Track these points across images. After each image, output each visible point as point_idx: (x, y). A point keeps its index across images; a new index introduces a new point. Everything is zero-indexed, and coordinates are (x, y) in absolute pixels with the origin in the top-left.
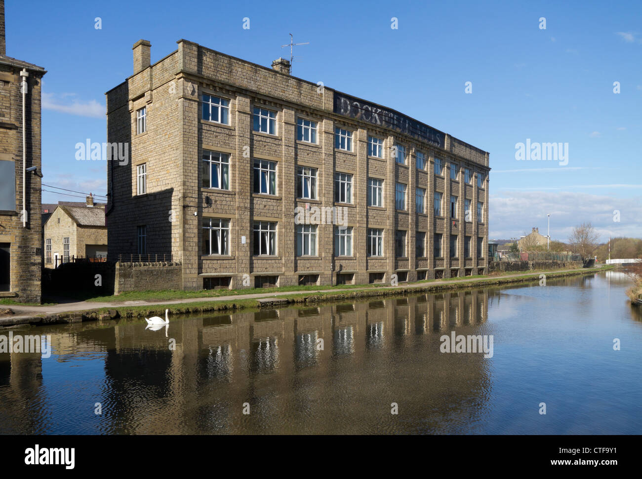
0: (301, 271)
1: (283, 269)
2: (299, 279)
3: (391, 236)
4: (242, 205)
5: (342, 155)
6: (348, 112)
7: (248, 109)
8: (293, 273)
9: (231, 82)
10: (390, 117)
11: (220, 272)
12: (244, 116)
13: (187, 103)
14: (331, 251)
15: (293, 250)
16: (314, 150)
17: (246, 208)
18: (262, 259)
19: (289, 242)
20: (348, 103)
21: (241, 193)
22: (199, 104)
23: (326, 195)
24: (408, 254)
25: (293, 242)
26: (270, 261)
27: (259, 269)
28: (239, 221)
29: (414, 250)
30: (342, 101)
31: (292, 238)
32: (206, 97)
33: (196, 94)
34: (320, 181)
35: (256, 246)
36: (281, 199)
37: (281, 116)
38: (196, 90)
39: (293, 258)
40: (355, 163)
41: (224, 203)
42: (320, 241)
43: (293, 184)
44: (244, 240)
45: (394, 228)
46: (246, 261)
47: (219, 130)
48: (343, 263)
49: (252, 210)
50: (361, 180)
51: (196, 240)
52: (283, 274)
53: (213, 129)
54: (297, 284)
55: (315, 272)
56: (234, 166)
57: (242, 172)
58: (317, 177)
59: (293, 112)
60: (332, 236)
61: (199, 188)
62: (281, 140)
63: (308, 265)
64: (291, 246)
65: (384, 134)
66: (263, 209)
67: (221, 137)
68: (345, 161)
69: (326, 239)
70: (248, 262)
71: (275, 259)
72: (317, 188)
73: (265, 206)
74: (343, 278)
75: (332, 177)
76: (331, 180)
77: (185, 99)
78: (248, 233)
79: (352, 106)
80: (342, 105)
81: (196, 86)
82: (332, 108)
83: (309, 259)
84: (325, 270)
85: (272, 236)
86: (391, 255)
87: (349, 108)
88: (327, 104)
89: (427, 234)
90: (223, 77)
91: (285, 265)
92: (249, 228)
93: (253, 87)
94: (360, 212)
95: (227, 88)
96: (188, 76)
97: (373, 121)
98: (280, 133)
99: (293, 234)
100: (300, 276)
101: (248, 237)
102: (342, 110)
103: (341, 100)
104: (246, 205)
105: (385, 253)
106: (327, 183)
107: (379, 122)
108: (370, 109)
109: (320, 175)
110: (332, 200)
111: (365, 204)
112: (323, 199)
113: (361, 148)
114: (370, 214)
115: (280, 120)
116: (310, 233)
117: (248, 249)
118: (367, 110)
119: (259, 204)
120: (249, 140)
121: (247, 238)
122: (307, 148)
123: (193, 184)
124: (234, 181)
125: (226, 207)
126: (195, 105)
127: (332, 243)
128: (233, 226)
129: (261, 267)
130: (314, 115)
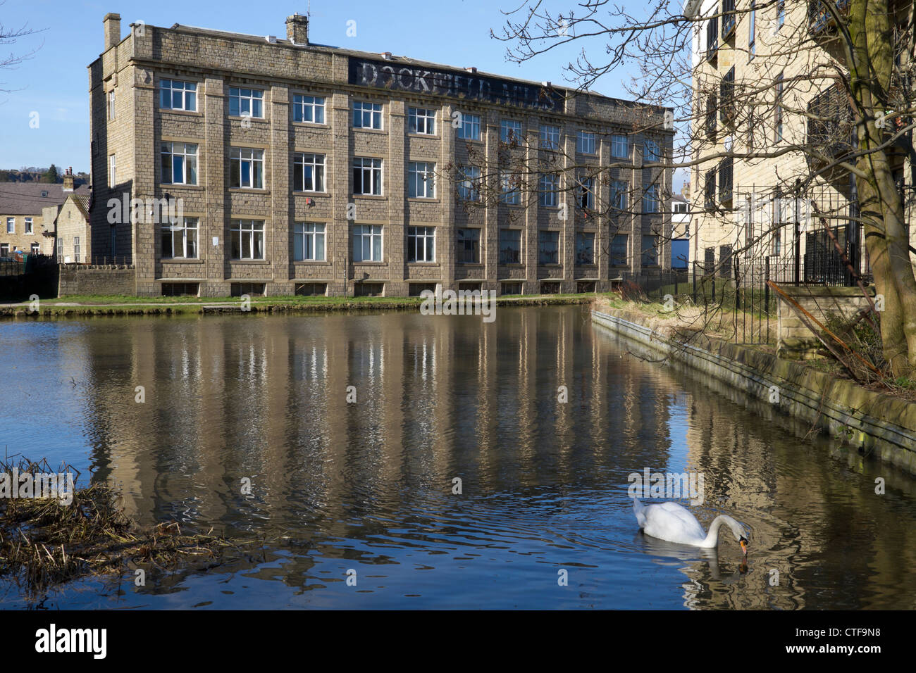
0: (298, 279)
1: (273, 276)
2: (296, 289)
3: (448, 236)
4: (213, 201)
5: (364, 135)
6: (374, 80)
7: (220, 92)
8: (286, 280)
9: (197, 64)
10: (447, 80)
11: (185, 277)
12: (214, 100)
13: (140, 92)
14: (346, 255)
15: (286, 253)
16: (318, 131)
17: (218, 205)
18: (243, 264)
19: (281, 244)
20: (374, 68)
21: (211, 188)
22: (156, 91)
23: (338, 186)
24: (483, 259)
25: (287, 243)
26: (253, 266)
27: (238, 275)
28: (210, 221)
29: (496, 253)
30: (364, 67)
31: (286, 239)
32: (166, 81)
33: (152, 81)
34: (329, 169)
35: (233, 250)
36: (270, 193)
37: (268, 95)
38: (152, 77)
39: (287, 262)
40: (385, 144)
41: (189, 200)
42: (329, 243)
43: (287, 175)
44: (216, 241)
45: (453, 226)
46: (220, 265)
47: (182, 119)
48: (367, 270)
49: (227, 208)
50: (395, 166)
51: (152, 241)
52: (273, 282)
53: (174, 118)
54: (293, 294)
55: (320, 279)
56: (202, 157)
57: (213, 163)
58: (325, 165)
59: (286, 89)
60: (347, 236)
61: (156, 184)
62: (269, 123)
63: (311, 272)
64: (283, 248)
65: (437, 102)
66: (243, 205)
67: (184, 126)
68: (368, 143)
69: (338, 240)
70: (222, 267)
71: (261, 264)
72: (325, 179)
73: (246, 202)
74: (366, 288)
75: (347, 163)
76: (346, 167)
77: (138, 88)
78: (221, 233)
79: (379, 72)
80: (364, 72)
81: (151, 74)
82: (347, 78)
83: (311, 264)
84: (337, 278)
85: (258, 237)
86: (447, 260)
87: (375, 74)
88: (340, 72)
89: (524, 234)
90: (186, 58)
91: (276, 271)
92: (223, 228)
93: (227, 64)
94: (394, 207)
95: (192, 70)
96: (139, 62)
97: (417, 88)
98: (268, 114)
99: (286, 234)
100: (298, 285)
101: (222, 238)
102: (364, 79)
103: (362, 66)
104: (219, 202)
105: (438, 257)
106: (340, 172)
107: (426, 88)
108: (411, 72)
109: (329, 162)
110: (346, 192)
111: (402, 196)
112: (333, 192)
113: (394, 124)
114: (412, 207)
115: (267, 100)
116: (314, 233)
117: (221, 251)
118: (405, 75)
119: (237, 200)
120: (222, 127)
121: (220, 240)
122: (309, 130)
123: (147, 181)
124: (202, 175)
125: (192, 204)
126: (150, 94)
127: (346, 245)
128: (202, 225)
129: (241, 273)
130: (318, 89)
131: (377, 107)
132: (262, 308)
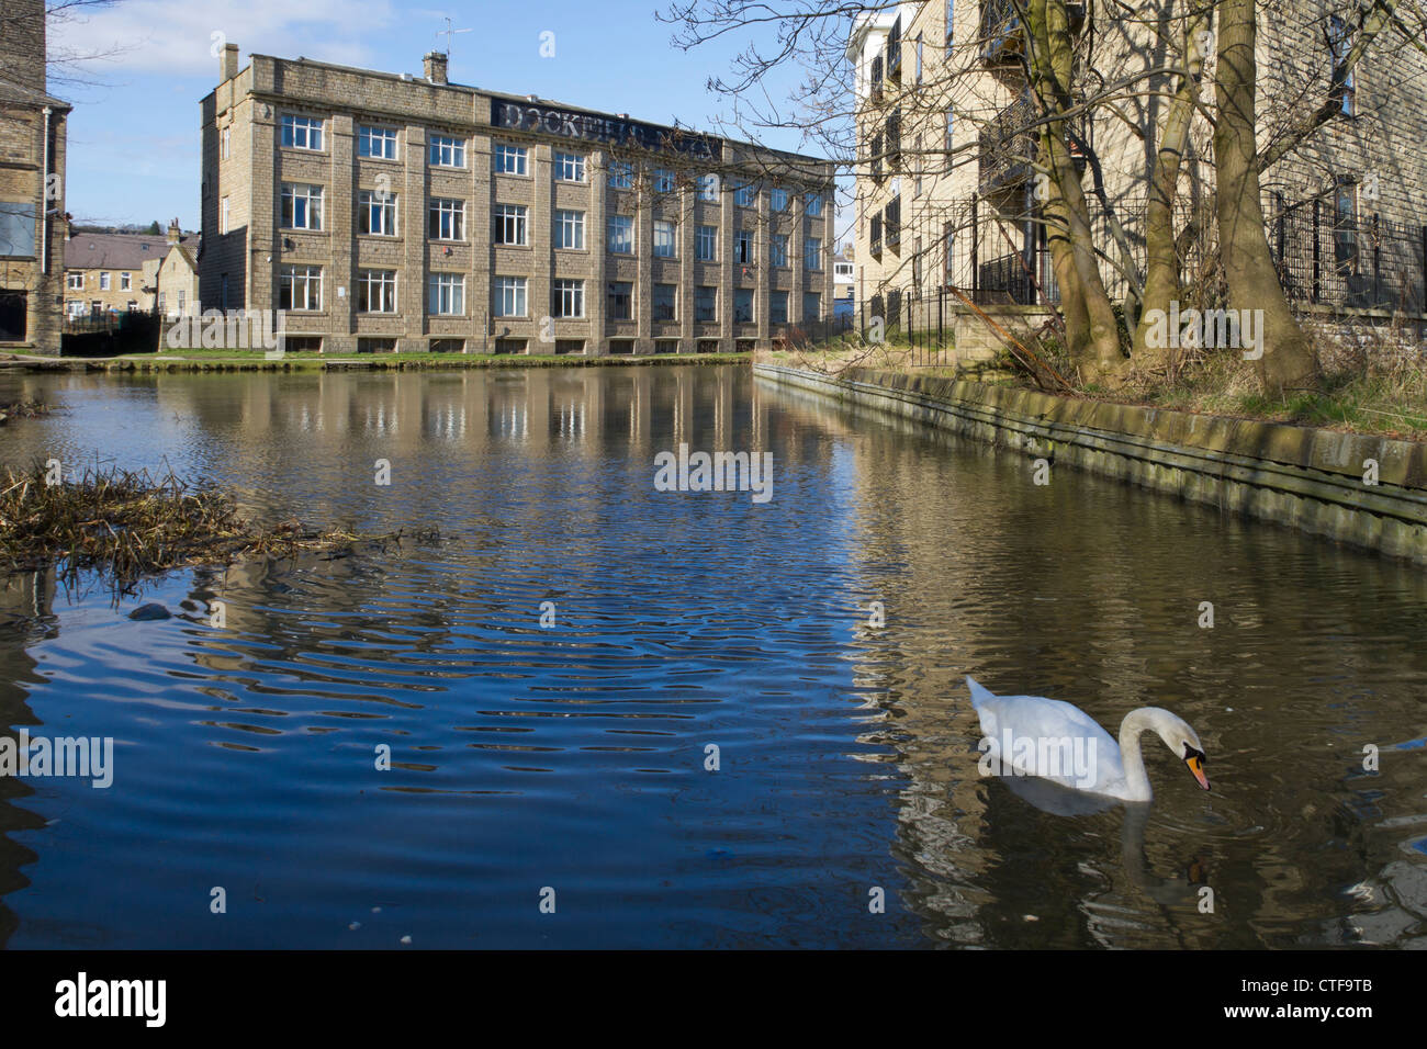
0: (433, 334)
1: (405, 330)
2: (431, 344)
3: (597, 290)
4: (339, 248)
5: (507, 181)
6: (519, 123)
7: (350, 130)
8: (420, 335)
9: (324, 99)
10: (598, 125)
11: (306, 330)
12: (343, 139)
13: (259, 128)
14: (487, 309)
15: (421, 306)
16: (457, 176)
17: (345, 252)
18: (372, 317)
19: (414, 296)
20: (519, 110)
21: (337, 234)
22: (277, 128)
23: (478, 235)
24: (636, 315)
25: (421, 296)
26: (383, 320)
27: (366, 329)
28: (335, 269)
29: (649, 309)
30: (508, 108)
31: (420, 290)
32: (289, 118)
33: (272, 117)
34: (469, 216)
35: (359, 303)
36: (402, 241)
37: (403, 135)
38: (273, 112)
39: (421, 316)
40: (531, 190)
41: (312, 246)
42: (467, 296)
43: (422, 221)
44: (342, 292)
45: (603, 279)
46: (345, 318)
47: (306, 158)
48: (510, 325)
49: (355, 256)
50: (541, 214)
51: (270, 291)
52: (405, 337)
53: (296, 157)
54: (427, 350)
55: (458, 335)
56: (328, 201)
57: (340, 207)
58: (464, 211)
59: (423, 130)
60: (487, 288)
61: (275, 228)
62: (403, 165)
63: (448, 326)
64: (417, 300)
65: (586, 148)
66: (373, 252)
67: (308, 166)
68: (511, 189)
69: (478, 293)
70: (348, 320)
71: (392, 317)
72: (463, 227)
73: (376, 250)
74: (506, 345)
75: (488, 210)
76: (487, 214)
77: (257, 123)
78: (348, 283)
79: (524, 115)
80: (509, 114)
81: (272, 108)
82: (489, 120)
83: (448, 318)
84: (476, 336)
85: (388, 288)
86: (597, 315)
87: (520, 117)
88: (481, 113)
89: (680, 289)
90: (312, 93)
91: (408, 325)
92: (350, 278)
93: (359, 101)
94: (539, 258)
95: (318, 106)
96: (259, 96)
97: (565, 132)
98: (402, 156)
99: (421, 285)
100: (432, 341)
101: (349, 288)
102: (508, 121)
103: (505, 108)
104: (346, 249)
105: (587, 312)
106: (480, 219)
107: (575, 133)
108: (559, 116)
109: (469, 208)
110: (488, 241)
111: (548, 246)
112: (473, 241)
113: (540, 170)
114: (559, 258)
115: (402, 140)
116: (452, 284)
117: (348, 303)
118: (553, 118)
119: (366, 247)
120: (351, 169)
121: (346, 290)
122: (447, 174)
123: (266, 224)
124: (328, 220)
125: (316, 252)
126: (270, 130)
127: (487, 298)
128: (326, 274)
129: (369, 327)
130: (456, 131)
131: (522, 152)
132: (393, 364)
